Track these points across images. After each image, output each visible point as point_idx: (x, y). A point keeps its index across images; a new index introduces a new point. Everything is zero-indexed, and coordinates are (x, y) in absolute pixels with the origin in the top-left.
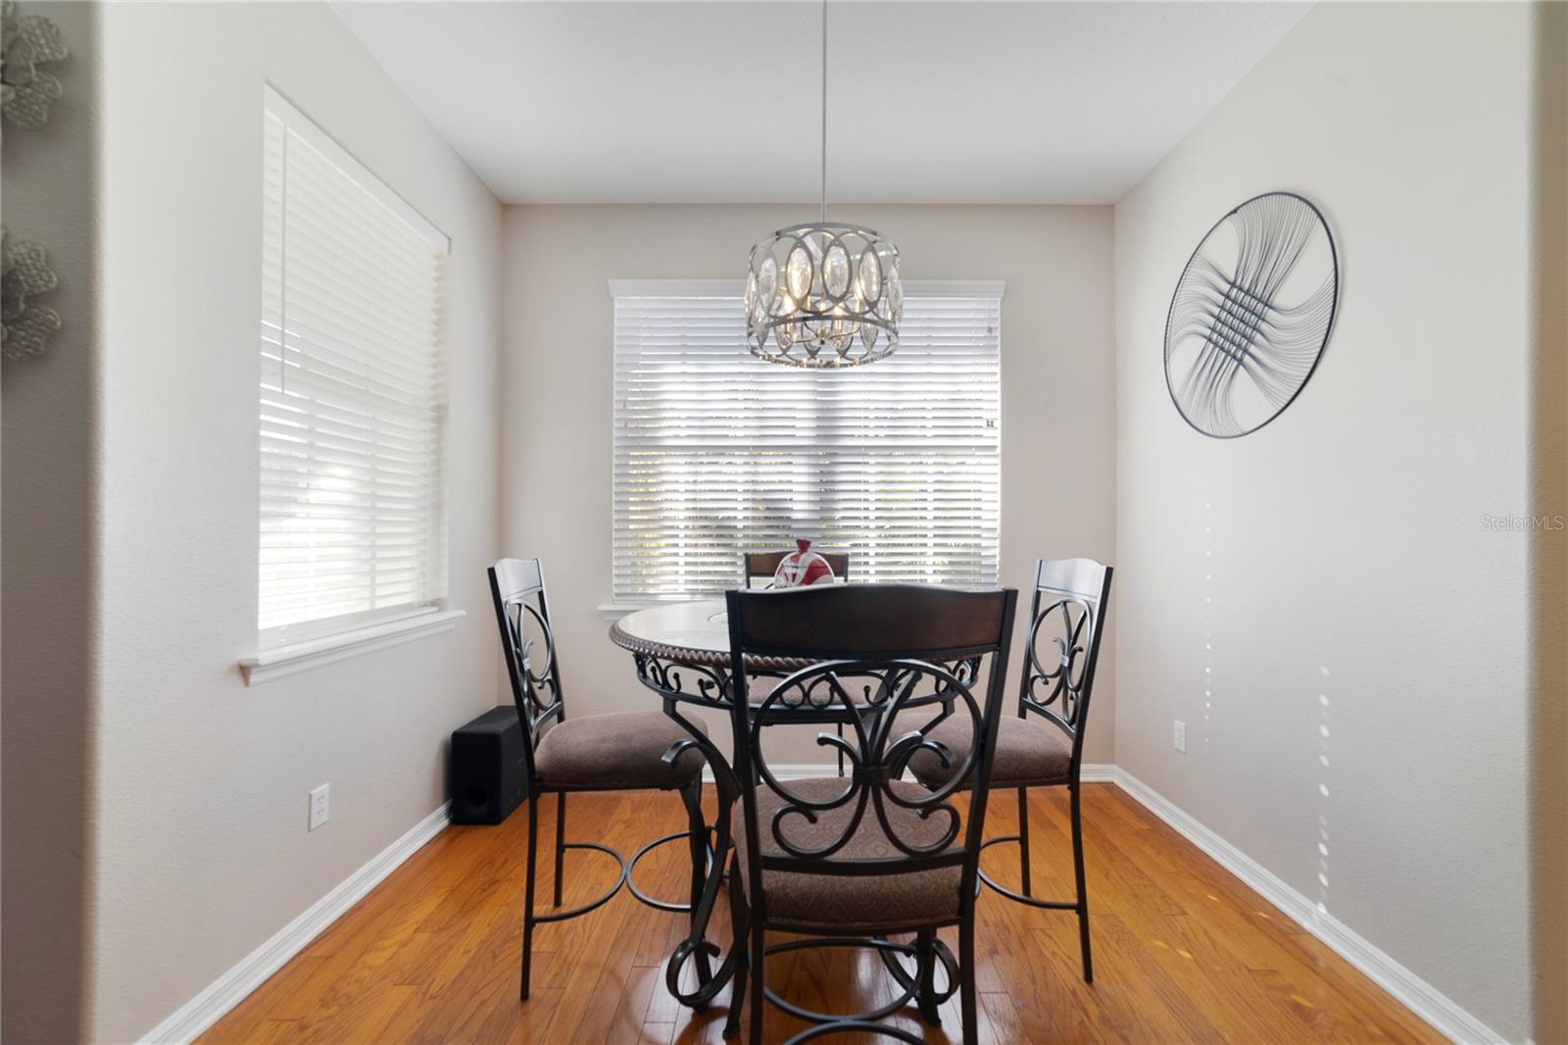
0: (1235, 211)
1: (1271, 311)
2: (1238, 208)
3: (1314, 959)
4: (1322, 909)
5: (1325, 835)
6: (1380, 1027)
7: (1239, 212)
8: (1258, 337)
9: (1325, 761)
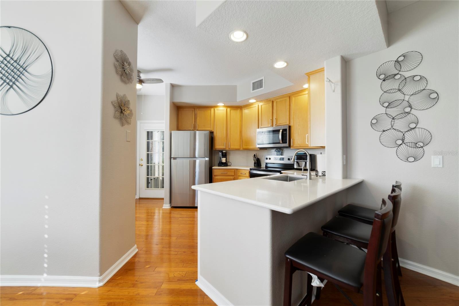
0: (9, 27)
1: (26, 72)
2: (11, 27)
3: (41, 294)
4: (45, 275)
5: (46, 251)
6: (63, 299)
7: (11, 28)
8: (20, 80)
9: (46, 226)
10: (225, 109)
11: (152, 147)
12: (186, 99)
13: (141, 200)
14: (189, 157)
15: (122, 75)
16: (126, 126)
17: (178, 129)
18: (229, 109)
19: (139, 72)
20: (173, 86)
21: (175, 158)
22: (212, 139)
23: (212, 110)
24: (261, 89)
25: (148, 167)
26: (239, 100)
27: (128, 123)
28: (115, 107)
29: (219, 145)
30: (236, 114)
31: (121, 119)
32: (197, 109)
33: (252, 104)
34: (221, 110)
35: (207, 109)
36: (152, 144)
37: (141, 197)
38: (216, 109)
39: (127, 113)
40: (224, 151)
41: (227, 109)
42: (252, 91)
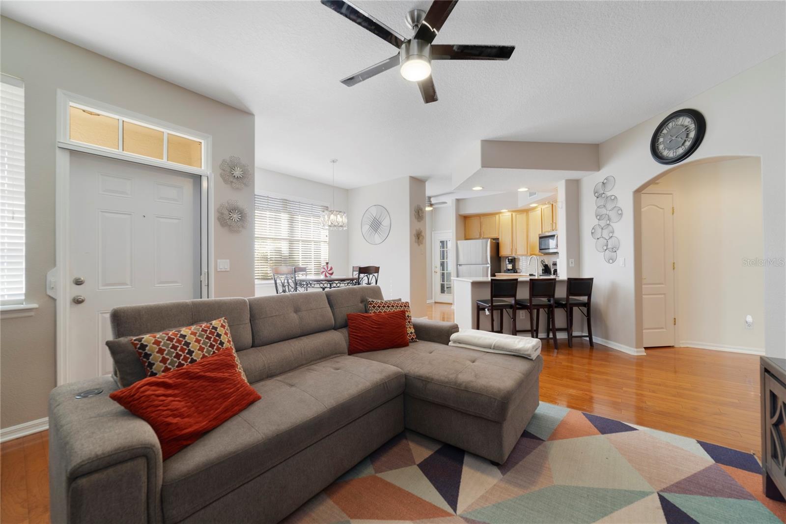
1: (381, 225)
7: (376, 206)
8: (379, 229)
10: (510, 214)
11: (447, 255)
12: (470, 210)
13: (436, 304)
14: (481, 263)
15: (418, 219)
16: (421, 245)
17: (466, 238)
18: (514, 214)
19: (430, 198)
20: (458, 201)
21: (460, 265)
22: (496, 246)
23: (497, 216)
24: (535, 196)
25: (443, 274)
26: (521, 205)
27: (422, 244)
28: (415, 236)
29: (505, 251)
30: (521, 218)
31: (418, 243)
32: (483, 217)
33: (534, 208)
34: (506, 215)
35: (492, 216)
36: (447, 252)
37: (436, 301)
38: (501, 215)
39: (421, 238)
40: (510, 258)
41: (512, 214)
42: (529, 198)
